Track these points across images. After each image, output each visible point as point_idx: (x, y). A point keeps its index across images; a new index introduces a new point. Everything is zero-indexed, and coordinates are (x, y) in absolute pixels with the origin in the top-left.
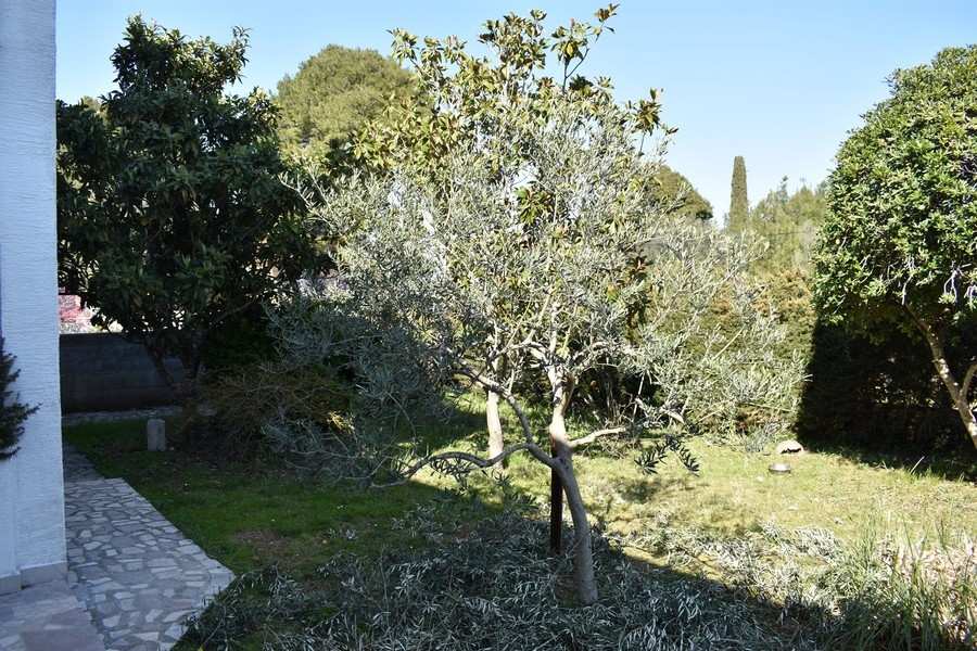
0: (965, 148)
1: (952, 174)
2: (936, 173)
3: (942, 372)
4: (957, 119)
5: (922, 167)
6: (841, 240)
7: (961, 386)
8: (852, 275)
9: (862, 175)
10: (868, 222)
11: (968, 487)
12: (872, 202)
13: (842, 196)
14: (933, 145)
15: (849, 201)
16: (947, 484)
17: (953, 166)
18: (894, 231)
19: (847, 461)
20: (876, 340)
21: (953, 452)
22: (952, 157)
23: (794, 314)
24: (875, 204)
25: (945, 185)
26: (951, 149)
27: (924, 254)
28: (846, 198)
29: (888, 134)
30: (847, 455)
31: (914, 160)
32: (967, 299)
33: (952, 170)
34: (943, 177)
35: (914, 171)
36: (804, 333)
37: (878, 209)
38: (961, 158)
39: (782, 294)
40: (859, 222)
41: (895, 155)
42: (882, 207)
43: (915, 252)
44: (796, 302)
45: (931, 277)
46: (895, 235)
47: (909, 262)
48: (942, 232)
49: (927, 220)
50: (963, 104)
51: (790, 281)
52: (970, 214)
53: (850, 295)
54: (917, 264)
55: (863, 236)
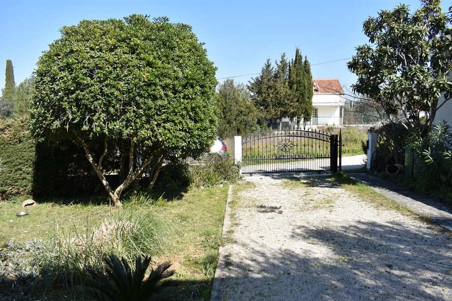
0: (89, 64)
1: (84, 75)
2: (77, 74)
3: (90, 160)
4: (86, 51)
5: (72, 70)
6: (40, 103)
7: (98, 165)
8: (46, 119)
9: (47, 73)
10: (51, 94)
11: (105, 207)
12: (52, 85)
13: (39, 82)
14: (76, 61)
15: (42, 84)
16: (97, 207)
17: (84, 71)
18: (61, 99)
19: (56, 205)
20: (63, 148)
21: (102, 193)
22: (84, 67)
23: (25, 138)
24: (53, 86)
25: (81, 79)
26: (84, 64)
27: (74, 109)
28: (41, 83)
29: (59, 55)
30: (56, 202)
31: (68, 67)
32: (93, 128)
33: (84, 73)
34: (80, 76)
35: (69, 72)
36: (31, 147)
37: (54, 89)
38: (88, 68)
39: (19, 129)
40: (47, 94)
41: (61, 64)
42: (56, 88)
43: (71, 108)
44: (26, 133)
45: (78, 119)
46: (62, 101)
47: (69, 112)
48: (81, 99)
49: (75, 94)
50: (88, 45)
51: (22, 122)
52: (92, 92)
53: (45, 128)
54: (72, 114)
55: (49, 101)
